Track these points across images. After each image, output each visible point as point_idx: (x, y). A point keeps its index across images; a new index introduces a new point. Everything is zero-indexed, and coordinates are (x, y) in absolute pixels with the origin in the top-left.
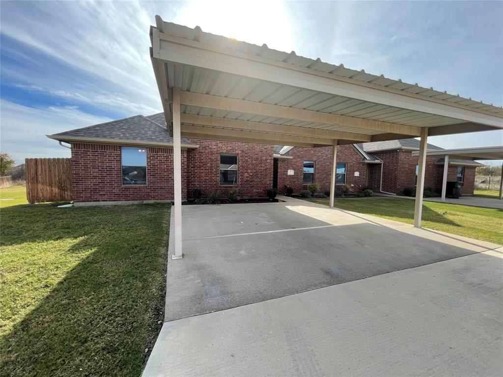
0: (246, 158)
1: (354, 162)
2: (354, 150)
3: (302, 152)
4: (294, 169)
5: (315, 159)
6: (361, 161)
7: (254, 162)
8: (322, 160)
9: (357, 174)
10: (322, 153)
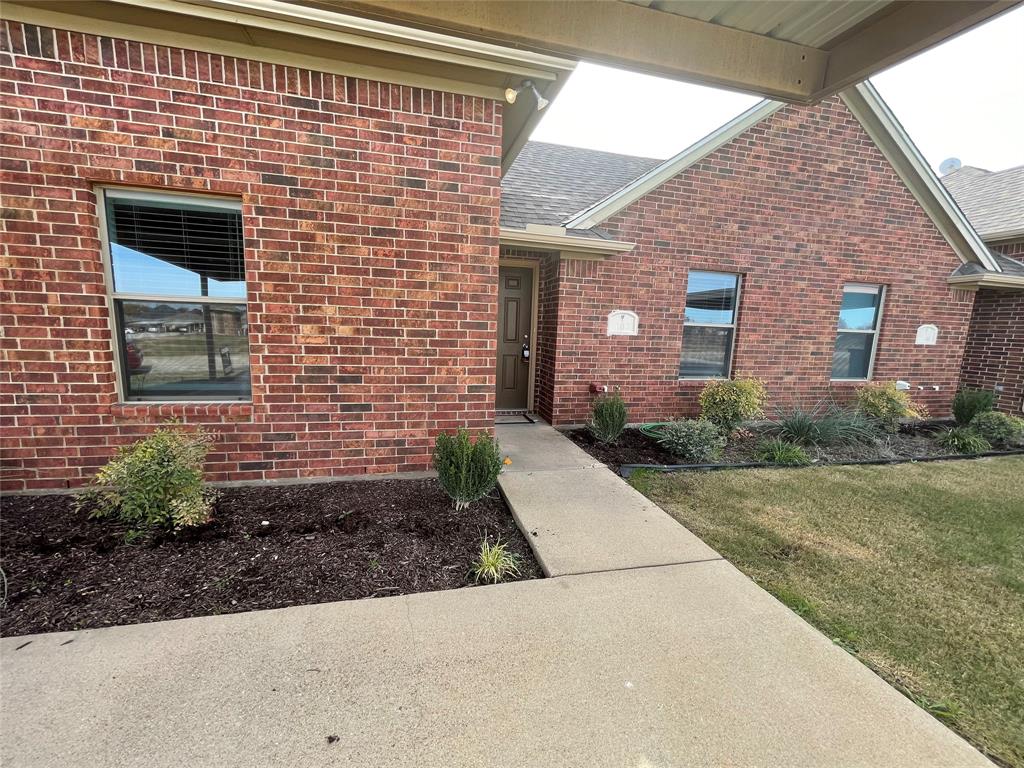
0: (304, 226)
1: (922, 283)
2: (929, 225)
3: (681, 227)
4: (639, 308)
5: (742, 261)
6: (955, 277)
7: (364, 251)
8: (774, 266)
9: (927, 335)
10: (779, 232)
